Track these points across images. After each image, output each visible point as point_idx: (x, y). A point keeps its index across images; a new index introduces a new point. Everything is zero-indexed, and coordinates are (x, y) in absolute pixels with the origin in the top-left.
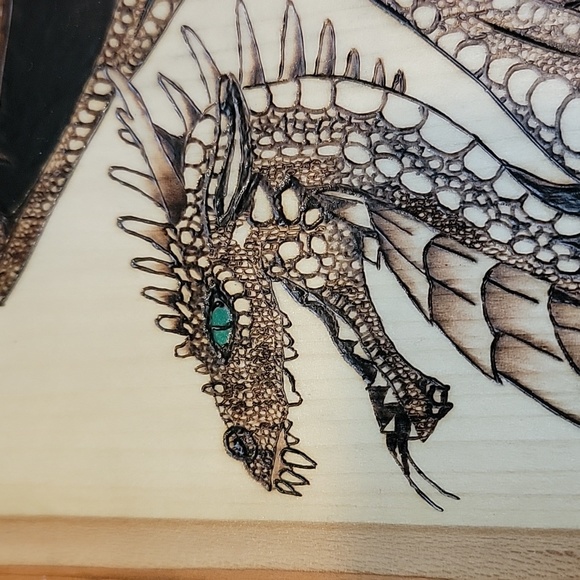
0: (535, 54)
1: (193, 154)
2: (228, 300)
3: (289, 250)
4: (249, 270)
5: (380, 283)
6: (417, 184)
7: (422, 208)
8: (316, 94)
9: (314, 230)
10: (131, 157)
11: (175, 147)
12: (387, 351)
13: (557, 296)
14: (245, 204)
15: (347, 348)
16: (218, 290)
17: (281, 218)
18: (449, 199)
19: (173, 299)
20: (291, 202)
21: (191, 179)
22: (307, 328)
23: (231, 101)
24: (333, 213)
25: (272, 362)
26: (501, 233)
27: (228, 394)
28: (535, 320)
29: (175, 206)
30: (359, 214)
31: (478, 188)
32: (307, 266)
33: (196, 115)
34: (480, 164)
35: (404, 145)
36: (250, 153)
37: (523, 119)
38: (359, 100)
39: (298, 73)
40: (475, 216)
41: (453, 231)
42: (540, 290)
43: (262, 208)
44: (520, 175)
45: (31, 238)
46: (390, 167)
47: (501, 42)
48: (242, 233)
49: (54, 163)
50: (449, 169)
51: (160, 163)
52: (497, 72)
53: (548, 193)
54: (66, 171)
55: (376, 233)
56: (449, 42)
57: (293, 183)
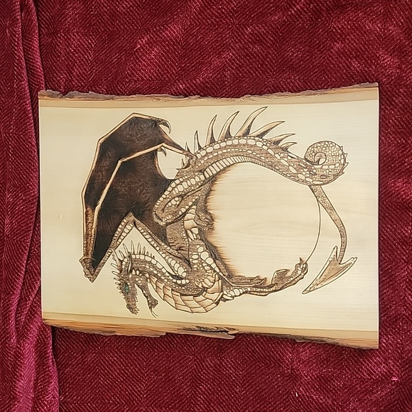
0: (171, 256)
1: (124, 263)
2: (128, 285)
3: (137, 279)
4: (131, 282)
5: (149, 285)
6: (155, 272)
7: (156, 276)
8: (142, 257)
9: (141, 277)
10: (115, 262)
11: (121, 262)
12: (150, 295)
13: (172, 290)
14: (131, 271)
15: (144, 294)
16: (126, 284)
17: (136, 275)
18: (159, 275)
19: (120, 284)
20: (138, 272)
21: (123, 267)
22: (139, 290)
23: (130, 256)
24: (144, 275)
25: (134, 295)
26: (166, 280)
27: (127, 299)
28: (169, 293)
29: (121, 271)
30: (147, 275)
31: (163, 274)
32: (140, 282)
33: (125, 258)
34: (164, 271)
35: (154, 266)
36: (132, 264)
37: (169, 265)
38: (148, 259)
39: (140, 254)
40: (163, 278)
41: (159, 279)
42: (170, 289)
43: (134, 272)
44: (169, 273)
45: (98, 273)
46: (152, 269)
47: (167, 254)
48: (130, 276)
49: (102, 261)
50: (160, 271)
51: (119, 264)
52: (167, 258)
53: (172, 276)
54: (104, 263)
55: (149, 278)
56: (161, 253)
57: (138, 270)
